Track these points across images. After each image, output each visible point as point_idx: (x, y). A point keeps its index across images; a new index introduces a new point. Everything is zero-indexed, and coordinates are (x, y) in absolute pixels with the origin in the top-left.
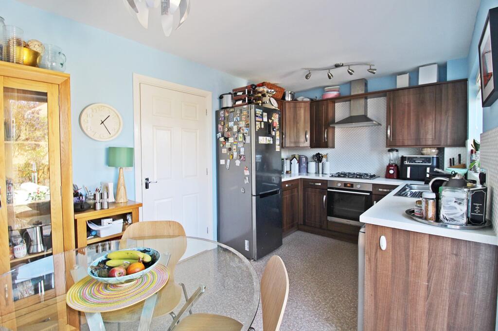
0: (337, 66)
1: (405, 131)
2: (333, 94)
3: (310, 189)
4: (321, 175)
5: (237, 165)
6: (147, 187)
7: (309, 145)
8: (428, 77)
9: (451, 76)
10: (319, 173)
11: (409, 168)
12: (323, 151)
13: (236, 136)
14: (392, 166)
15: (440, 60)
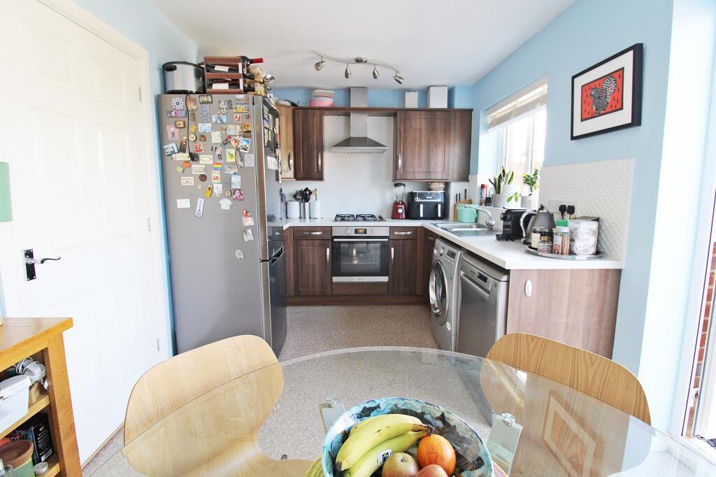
0: (358, 61)
1: (416, 161)
2: (327, 102)
3: (305, 243)
4: (308, 220)
5: (223, 208)
6: (31, 273)
7: (292, 176)
8: (438, 101)
9: (459, 104)
10: (305, 217)
11: (422, 206)
12: (311, 185)
13: (218, 152)
14: (399, 204)
15: (450, 83)
